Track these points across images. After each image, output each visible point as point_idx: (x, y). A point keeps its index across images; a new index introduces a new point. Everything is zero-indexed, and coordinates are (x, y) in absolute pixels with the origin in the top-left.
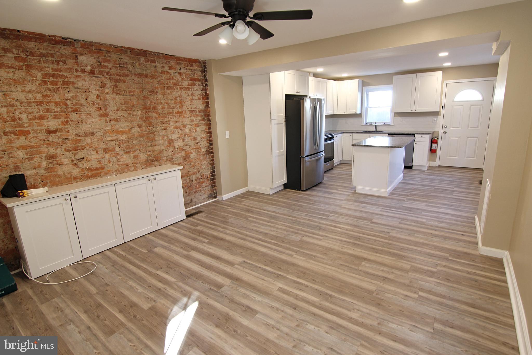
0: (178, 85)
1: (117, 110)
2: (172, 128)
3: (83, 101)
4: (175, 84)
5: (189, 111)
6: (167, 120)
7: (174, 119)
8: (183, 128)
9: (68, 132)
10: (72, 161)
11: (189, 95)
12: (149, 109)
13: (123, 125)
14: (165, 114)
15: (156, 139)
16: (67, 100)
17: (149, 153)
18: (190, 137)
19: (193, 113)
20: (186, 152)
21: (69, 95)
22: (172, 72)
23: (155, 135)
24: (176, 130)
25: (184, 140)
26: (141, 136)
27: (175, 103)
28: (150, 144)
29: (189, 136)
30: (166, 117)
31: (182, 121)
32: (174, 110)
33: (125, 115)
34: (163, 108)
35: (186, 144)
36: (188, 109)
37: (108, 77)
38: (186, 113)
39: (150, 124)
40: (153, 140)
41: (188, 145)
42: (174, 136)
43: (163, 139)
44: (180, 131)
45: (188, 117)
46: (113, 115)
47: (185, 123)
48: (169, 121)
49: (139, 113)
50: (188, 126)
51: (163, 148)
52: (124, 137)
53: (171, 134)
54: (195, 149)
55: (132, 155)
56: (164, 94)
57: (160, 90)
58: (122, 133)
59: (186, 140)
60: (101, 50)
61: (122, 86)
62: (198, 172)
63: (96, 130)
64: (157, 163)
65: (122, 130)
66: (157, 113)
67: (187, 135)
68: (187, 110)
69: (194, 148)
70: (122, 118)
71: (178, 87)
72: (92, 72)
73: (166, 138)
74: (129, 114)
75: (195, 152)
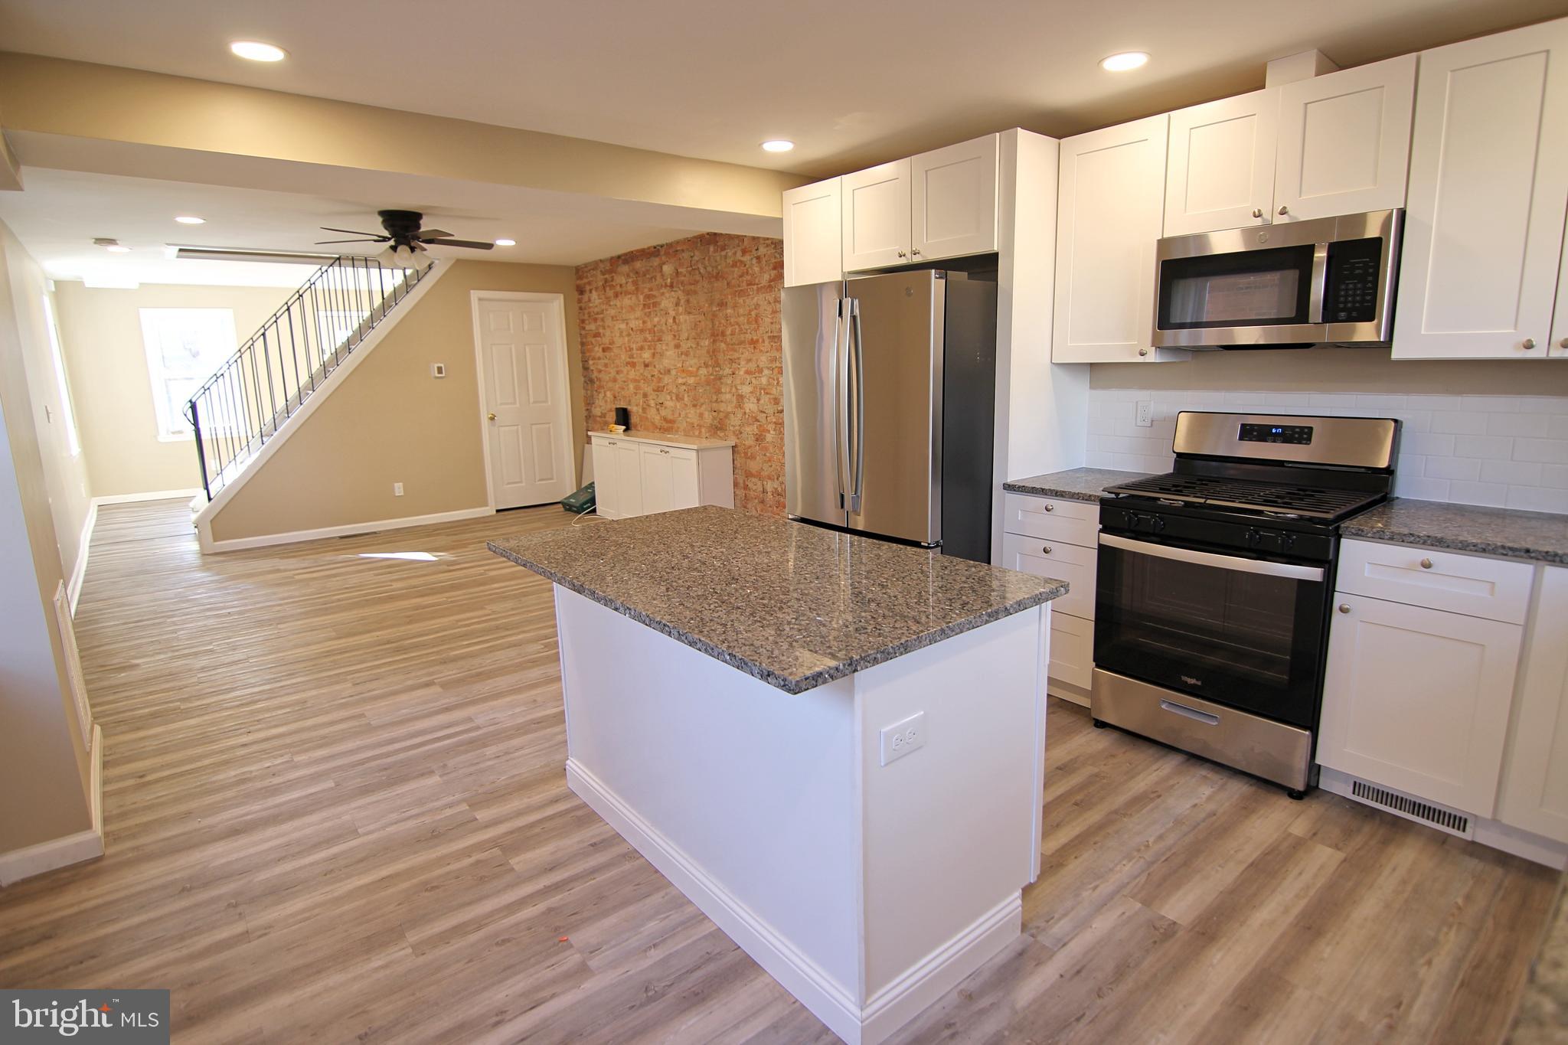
0: (754, 285)
1: (688, 339)
2: (742, 373)
3: (664, 328)
4: (750, 284)
5: (769, 337)
6: (736, 355)
7: (746, 355)
8: (757, 375)
9: (655, 367)
10: (656, 404)
11: (770, 303)
12: (718, 335)
13: (692, 363)
14: (734, 344)
15: (723, 390)
16: (655, 326)
17: (714, 414)
18: (768, 396)
19: (775, 342)
20: (760, 425)
21: (656, 320)
22: (746, 258)
23: (722, 383)
24: (748, 377)
25: (758, 400)
26: (708, 383)
27: (749, 323)
28: (715, 398)
29: (767, 393)
30: (735, 351)
31: (757, 360)
32: (747, 336)
33: (694, 346)
34: (733, 334)
35: (761, 409)
36: (767, 335)
37: (682, 288)
38: (763, 341)
39: (717, 364)
40: (718, 392)
41: (764, 412)
42: (746, 390)
43: (730, 392)
44: (754, 381)
45: (767, 352)
46: (685, 346)
48: (739, 358)
49: (707, 343)
50: (766, 372)
51: (729, 409)
52: (691, 381)
53: (741, 384)
54: (775, 423)
55: (698, 411)
56: (734, 307)
57: (730, 299)
58: (690, 374)
59: (762, 402)
60: (677, 251)
61: (693, 300)
62: (776, 477)
63: (672, 368)
64: (722, 434)
65: (690, 369)
66: (725, 343)
67: (764, 389)
68: (766, 338)
69: (774, 420)
70: (690, 350)
71: (755, 287)
72: (672, 286)
73: (734, 390)
74: (698, 344)
75: (774, 430)
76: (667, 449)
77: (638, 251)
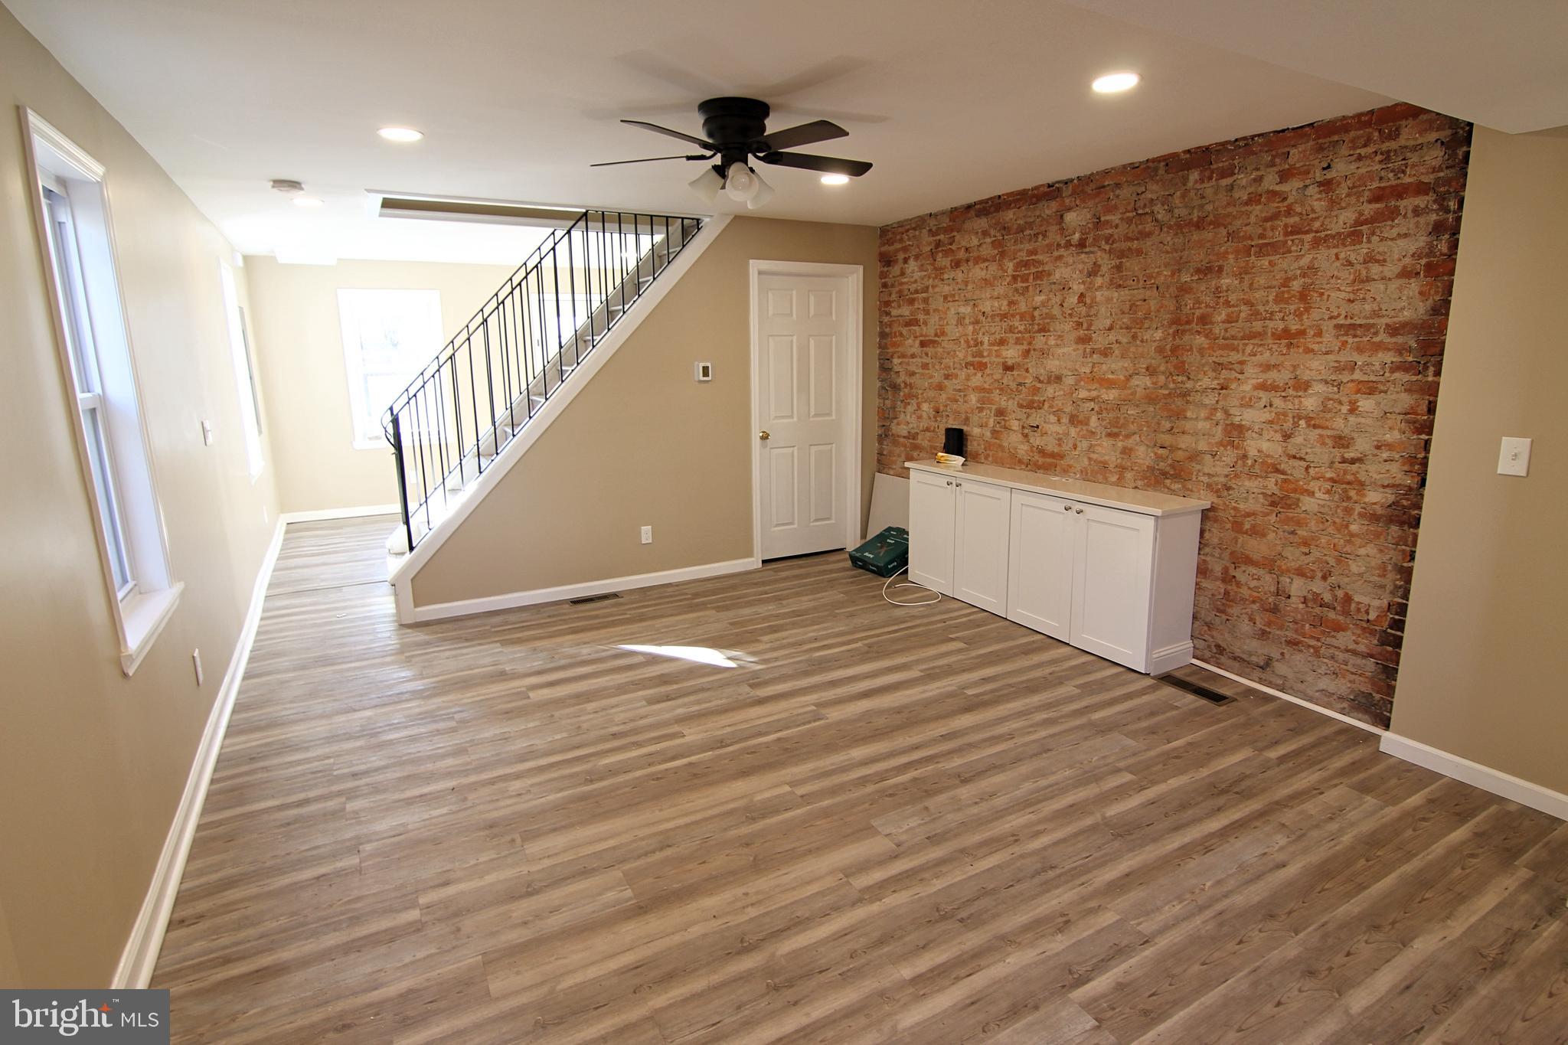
0: (1307, 232)
1: (1110, 329)
2: (1247, 387)
3: (1056, 311)
4: (1296, 231)
5: (1338, 327)
6: (1235, 357)
7: (1266, 357)
8: (1291, 392)
9: (1027, 370)
10: (1023, 427)
11: (1350, 264)
12: (1188, 322)
13: (1115, 367)
14: (1233, 338)
15: (1189, 414)
16: (1035, 309)
17: (1161, 451)
18: (1318, 431)
19: (1355, 336)
20: (1285, 481)
21: (1039, 299)
22: (1291, 187)
23: (1188, 402)
24: (1261, 394)
25: (1287, 437)
26: (1151, 399)
27: (1278, 300)
28: (1168, 425)
29: (1315, 427)
30: (1235, 349)
31: (1295, 367)
32: (1271, 324)
33: (1124, 340)
34: (1229, 320)
35: (1293, 452)
36: (1335, 322)
37: (1107, 247)
38: (1319, 334)
39: (1181, 369)
40: (1180, 415)
41: (1301, 459)
42: (1251, 417)
43: (1208, 418)
44: (1278, 402)
45: (1327, 353)
46: (1100, 340)
47: (1306, 376)
48: (1242, 363)
49: (1158, 335)
50: (1319, 388)
51: (1202, 446)
52: (1111, 395)
53: (1242, 406)
54: (1332, 480)
55: (1120, 444)
56: (1243, 273)
57: (1232, 261)
58: (1110, 384)
59: (1298, 440)
60: (1104, 187)
61: (1133, 265)
62: (1320, 575)
63: (1065, 372)
64: (1176, 486)
65: (1110, 376)
66: (1207, 336)
67: (1308, 419)
68: (1328, 327)
69: (1329, 475)
70: (1115, 346)
71: (1309, 237)
72: (1082, 244)
73: (1219, 415)
74: (1134, 337)
75: (1328, 492)
76: (1079, 506)
77: (1008, 195)
